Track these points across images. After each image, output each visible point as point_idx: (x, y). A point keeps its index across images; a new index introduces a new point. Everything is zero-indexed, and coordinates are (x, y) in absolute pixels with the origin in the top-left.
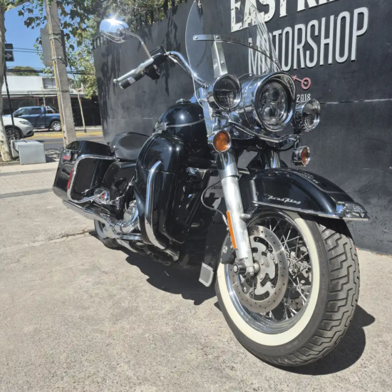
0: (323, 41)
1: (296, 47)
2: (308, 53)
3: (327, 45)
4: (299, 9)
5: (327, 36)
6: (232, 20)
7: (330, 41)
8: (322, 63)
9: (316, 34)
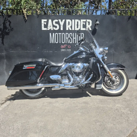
0: (74, 38)
1: (66, 38)
2: (70, 40)
3: (74, 39)
4: (67, 30)
5: (75, 37)
6: (42, 27)
7: (75, 38)
8: (73, 43)
9: (72, 36)
